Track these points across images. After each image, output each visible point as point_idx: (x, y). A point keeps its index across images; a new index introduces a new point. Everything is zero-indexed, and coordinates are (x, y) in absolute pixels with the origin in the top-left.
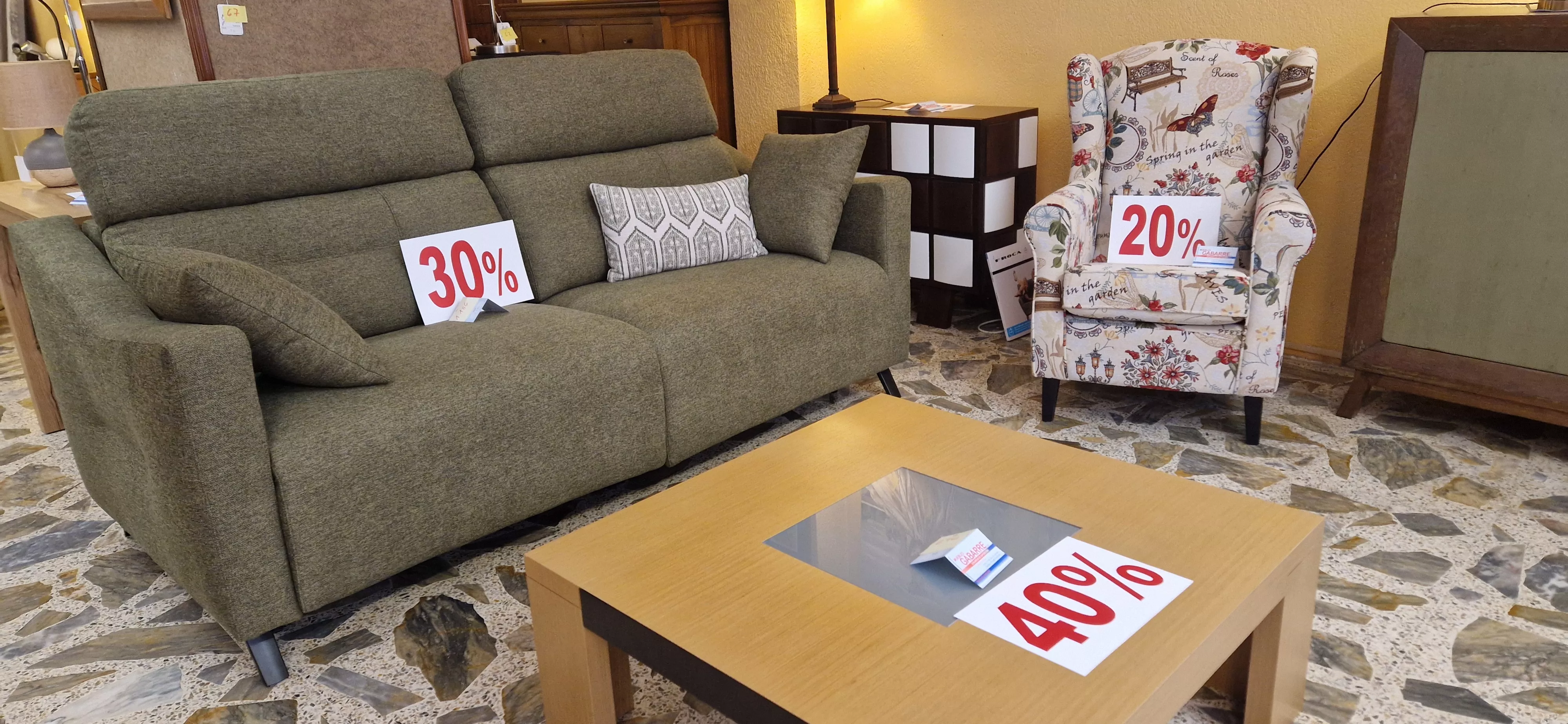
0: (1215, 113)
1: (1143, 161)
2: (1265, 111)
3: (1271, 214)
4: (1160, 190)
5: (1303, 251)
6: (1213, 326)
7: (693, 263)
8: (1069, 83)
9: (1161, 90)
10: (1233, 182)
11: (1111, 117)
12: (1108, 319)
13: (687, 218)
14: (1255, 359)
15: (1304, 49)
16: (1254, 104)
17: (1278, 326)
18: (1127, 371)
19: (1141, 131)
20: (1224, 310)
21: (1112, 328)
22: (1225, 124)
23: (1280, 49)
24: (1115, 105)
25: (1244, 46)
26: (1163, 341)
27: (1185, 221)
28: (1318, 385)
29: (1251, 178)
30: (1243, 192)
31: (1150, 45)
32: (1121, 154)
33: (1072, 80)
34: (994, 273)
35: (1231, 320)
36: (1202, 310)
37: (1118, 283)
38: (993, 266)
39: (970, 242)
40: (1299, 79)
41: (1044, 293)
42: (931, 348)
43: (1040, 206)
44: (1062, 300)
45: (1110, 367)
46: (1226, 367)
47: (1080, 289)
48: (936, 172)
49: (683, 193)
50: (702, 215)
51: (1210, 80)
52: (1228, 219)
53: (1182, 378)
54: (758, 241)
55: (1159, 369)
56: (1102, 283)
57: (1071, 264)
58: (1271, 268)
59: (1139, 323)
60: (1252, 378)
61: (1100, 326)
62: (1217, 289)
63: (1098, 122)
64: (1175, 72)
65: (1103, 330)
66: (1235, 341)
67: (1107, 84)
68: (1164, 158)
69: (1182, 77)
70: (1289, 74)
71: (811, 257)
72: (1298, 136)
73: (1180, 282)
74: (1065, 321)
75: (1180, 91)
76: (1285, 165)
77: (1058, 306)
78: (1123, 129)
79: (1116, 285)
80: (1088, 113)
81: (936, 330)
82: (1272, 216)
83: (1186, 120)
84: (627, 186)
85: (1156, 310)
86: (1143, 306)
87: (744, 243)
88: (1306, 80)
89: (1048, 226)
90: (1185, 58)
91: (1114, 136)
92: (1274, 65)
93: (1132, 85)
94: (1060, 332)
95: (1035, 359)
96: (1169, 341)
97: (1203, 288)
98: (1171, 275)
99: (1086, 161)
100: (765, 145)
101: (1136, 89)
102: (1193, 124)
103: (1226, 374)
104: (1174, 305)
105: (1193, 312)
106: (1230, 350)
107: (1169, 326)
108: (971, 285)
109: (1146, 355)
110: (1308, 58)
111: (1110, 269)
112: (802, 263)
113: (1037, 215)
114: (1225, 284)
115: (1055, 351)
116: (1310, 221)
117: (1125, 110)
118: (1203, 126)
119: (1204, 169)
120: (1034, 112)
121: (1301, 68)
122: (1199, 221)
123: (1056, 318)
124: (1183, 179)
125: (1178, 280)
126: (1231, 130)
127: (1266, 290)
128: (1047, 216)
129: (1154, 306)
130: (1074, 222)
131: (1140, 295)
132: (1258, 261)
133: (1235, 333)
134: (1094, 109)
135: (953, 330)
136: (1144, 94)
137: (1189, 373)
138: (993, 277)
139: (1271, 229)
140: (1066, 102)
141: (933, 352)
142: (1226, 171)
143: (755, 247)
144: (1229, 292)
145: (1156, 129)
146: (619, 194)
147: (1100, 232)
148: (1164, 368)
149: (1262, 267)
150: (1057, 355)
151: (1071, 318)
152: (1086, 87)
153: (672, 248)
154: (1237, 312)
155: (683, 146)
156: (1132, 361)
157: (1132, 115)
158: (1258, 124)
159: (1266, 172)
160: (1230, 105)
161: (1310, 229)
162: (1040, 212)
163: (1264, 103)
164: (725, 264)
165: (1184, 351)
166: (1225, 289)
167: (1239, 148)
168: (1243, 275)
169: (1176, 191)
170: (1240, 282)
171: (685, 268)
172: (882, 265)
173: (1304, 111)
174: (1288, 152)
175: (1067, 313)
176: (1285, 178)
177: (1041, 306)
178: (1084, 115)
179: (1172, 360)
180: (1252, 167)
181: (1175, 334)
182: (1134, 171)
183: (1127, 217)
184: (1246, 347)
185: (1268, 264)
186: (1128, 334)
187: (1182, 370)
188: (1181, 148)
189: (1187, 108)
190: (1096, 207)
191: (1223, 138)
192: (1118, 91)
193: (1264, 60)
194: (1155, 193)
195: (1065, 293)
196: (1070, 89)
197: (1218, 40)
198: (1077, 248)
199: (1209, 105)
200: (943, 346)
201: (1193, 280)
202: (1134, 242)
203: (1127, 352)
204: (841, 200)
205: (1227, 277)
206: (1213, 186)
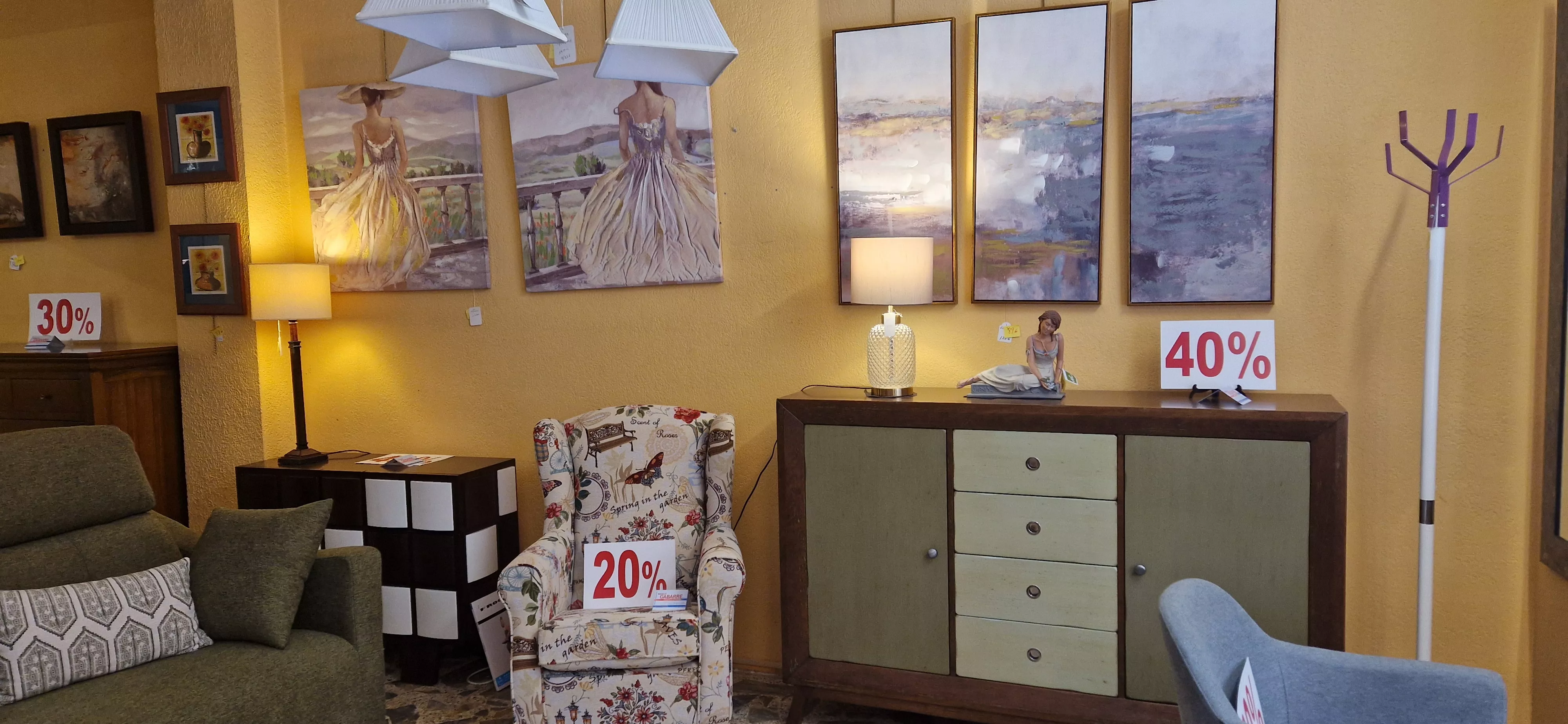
0: (663, 468)
1: (608, 511)
2: (702, 464)
3: (709, 560)
4: (624, 536)
5: (737, 591)
6: (674, 666)
7: (113, 668)
8: (536, 445)
9: (617, 449)
10: (683, 526)
11: (577, 472)
12: (581, 671)
13: (106, 617)
14: (711, 692)
15: (724, 415)
16: (693, 459)
17: (725, 659)
18: (603, 719)
19: (603, 484)
20: (680, 652)
21: (586, 679)
22: (672, 476)
23: (708, 414)
24: (580, 462)
25: (680, 412)
26: (632, 685)
27: (647, 563)
28: (772, 698)
29: (698, 521)
30: (693, 534)
31: (604, 410)
32: (590, 505)
33: (538, 443)
34: (480, 623)
35: (687, 659)
36: (662, 653)
37: (588, 635)
38: (478, 616)
39: (454, 594)
40: (722, 441)
41: (521, 652)
42: (415, 712)
43: (512, 567)
44: (538, 656)
45: (588, 718)
46: (688, 703)
47: (554, 645)
48: (415, 527)
49: (103, 588)
50: (127, 611)
51: (656, 440)
52: (683, 559)
53: (652, 718)
54: (201, 631)
55: (631, 713)
56: (573, 637)
57: (546, 619)
58: (714, 608)
59: (611, 672)
60: (710, 710)
61: (575, 679)
62: (672, 633)
63: (566, 478)
64: (627, 434)
65: (578, 682)
66: (692, 678)
67: (571, 444)
68: (625, 508)
69: (633, 438)
70: (715, 436)
71: (266, 643)
72: (729, 486)
73: (641, 629)
74: (543, 676)
75: (632, 450)
76: (722, 510)
77: (535, 663)
78: (588, 483)
79: (586, 637)
80: (555, 471)
81: (421, 688)
82: (710, 562)
83: (640, 474)
84: (25, 588)
85: (622, 658)
86: (612, 655)
87: (182, 637)
88: (728, 441)
89: (520, 586)
90: (633, 422)
91: (582, 489)
92: (705, 427)
93: (592, 445)
94: (538, 690)
95: (517, 719)
96: (637, 685)
97: (660, 633)
98: (633, 623)
99: (558, 514)
100: (212, 523)
101: (596, 449)
102: (646, 477)
103: (689, 710)
104: (638, 651)
105: (654, 656)
106: (689, 687)
107: (636, 671)
108: (456, 637)
109: (619, 701)
110: (728, 423)
111: (580, 623)
112: (253, 653)
113: (511, 574)
114: (678, 627)
115: (535, 709)
116: (739, 565)
117: (589, 466)
118: (654, 479)
119: (659, 516)
120: (511, 463)
121: (724, 432)
122: (659, 562)
123: (533, 674)
124: (642, 526)
125: (638, 628)
126: (677, 481)
127: (713, 628)
128: (519, 576)
129: (621, 653)
130: (545, 580)
131: (608, 645)
132: (704, 604)
133: (691, 670)
134: (560, 467)
135: (441, 687)
136: (603, 453)
137: (657, 713)
138: (480, 627)
139: (710, 574)
140: (535, 459)
141: (417, 716)
142: (676, 516)
143: (197, 639)
144: (681, 634)
145: (616, 482)
146: (15, 600)
147: (576, 578)
148: (636, 711)
149: (707, 608)
150: (537, 713)
151: (548, 673)
152: (552, 449)
153: (85, 655)
154: (690, 652)
155: (108, 531)
156: (607, 709)
157: (595, 470)
158: (697, 475)
159: (709, 515)
160: (674, 460)
161: (740, 572)
162: (513, 573)
163: (701, 458)
164: (157, 663)
165: (651, 693)
166: (678, 632)
167: (685, 496)
168: (692, 617)
169: (637, 537)
170: (690, 624)
171: (103, 676)
172: (350, 640)
173: (731, 465)
174: (722, 498)
175: (543, 670)
176: (723, 521)
177: (518, 665)
178: (552, 473)
179: (642, 703)
180: (697, 511)
181: (642, 678)
182: (601, 520)
183: (598, 563)
184: (702, 682)
185: (712, 606)
186: (602, 683)
187: (651, 711)
188: (638, 499)
189: (640, 464)
190: (569, 556)
191: (671, 489)
192: (581, 449)
193: (696, 423)
194: (620, 539)
195: (540, 650)
196: (537, 451)
197: (659, 406)
198: (551, 603)
199: (657, 461)
200: (429, 707)
201: (652, 626)
202: (605, 587)
203: (602, 700)
204: (302, 578)
205: (680, 620)
206: (668, 530)
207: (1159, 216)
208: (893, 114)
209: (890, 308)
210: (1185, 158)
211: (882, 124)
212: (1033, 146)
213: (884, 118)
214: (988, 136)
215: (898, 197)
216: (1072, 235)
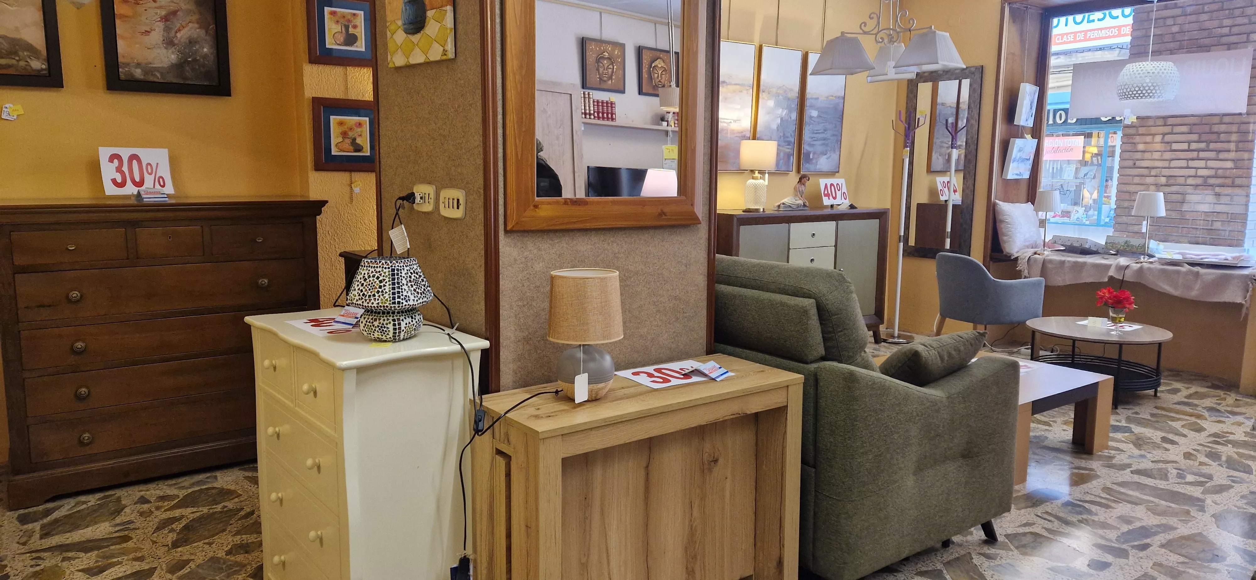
207: (812, 138)
208: (733, 83)
209: (757, 172)
210: (820, 116)
211: (729, 86)
212: (778, 105)
213: (730, 84)
214: (764, 99)
215: (732, 121)
216: (787, 144)
